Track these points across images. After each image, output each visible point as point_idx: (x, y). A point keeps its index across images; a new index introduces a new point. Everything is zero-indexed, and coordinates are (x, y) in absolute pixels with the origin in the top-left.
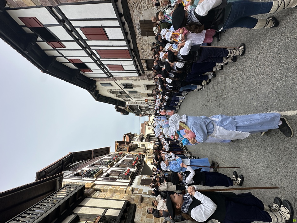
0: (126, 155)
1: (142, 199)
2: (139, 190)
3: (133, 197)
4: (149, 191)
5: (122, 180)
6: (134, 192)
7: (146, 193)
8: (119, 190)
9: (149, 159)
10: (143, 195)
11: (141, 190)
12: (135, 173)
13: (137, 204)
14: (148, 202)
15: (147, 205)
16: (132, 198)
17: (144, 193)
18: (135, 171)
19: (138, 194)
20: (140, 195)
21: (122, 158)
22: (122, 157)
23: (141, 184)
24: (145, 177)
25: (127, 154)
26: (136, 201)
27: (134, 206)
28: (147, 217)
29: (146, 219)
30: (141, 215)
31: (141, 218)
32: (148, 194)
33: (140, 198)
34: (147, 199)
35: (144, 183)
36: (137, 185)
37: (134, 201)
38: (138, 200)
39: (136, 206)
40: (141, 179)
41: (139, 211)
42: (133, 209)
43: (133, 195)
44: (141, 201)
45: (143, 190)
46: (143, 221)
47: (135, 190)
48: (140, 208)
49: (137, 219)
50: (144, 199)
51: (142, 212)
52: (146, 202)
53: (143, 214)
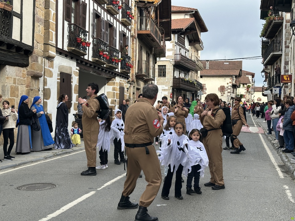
0: (128, 29)
1: (36, 77)
2: (51, 69)
3: (40, 59)
4: (49, 89)
5: (66, 33)
6: (47, 61)
7: (46, 84)
8: (49, 31)
9: (118, 89)
11: (51, 76)
12: (84, 59)
13: (28, 68)
14: (32, 88)
16: (37, 58)
17: (45, 81)
18: (86, 57)
20: (43, 73)
21: (118, 20)
22: (120, 20)
23: (62, 74)
24: (75, 81)
25: (130, 31)
26: (33, 66)
27: (25, 63)
28: (12, 87)
29: (9, 85)
30: (14, 77)
31: (10, 76)
32: (45, 87)
33: (38, 74)
34: (36, 87)
35: (64, 79)
36: (59, 65)
37: (33, 63)
38: (34, 70)
39: (26, 67)
40: (72, 72)
41: (18, 72)
42: (21, 61)
43: (43, 59)
44: (34, 75)
45: (51, 78)
46: (7, 81)
47: (50, 62)
48: (23, 73)
49: (9, 70)
50: (37, 81)
51: (17, 78)
52: (33, 84)
53: (15, 79)
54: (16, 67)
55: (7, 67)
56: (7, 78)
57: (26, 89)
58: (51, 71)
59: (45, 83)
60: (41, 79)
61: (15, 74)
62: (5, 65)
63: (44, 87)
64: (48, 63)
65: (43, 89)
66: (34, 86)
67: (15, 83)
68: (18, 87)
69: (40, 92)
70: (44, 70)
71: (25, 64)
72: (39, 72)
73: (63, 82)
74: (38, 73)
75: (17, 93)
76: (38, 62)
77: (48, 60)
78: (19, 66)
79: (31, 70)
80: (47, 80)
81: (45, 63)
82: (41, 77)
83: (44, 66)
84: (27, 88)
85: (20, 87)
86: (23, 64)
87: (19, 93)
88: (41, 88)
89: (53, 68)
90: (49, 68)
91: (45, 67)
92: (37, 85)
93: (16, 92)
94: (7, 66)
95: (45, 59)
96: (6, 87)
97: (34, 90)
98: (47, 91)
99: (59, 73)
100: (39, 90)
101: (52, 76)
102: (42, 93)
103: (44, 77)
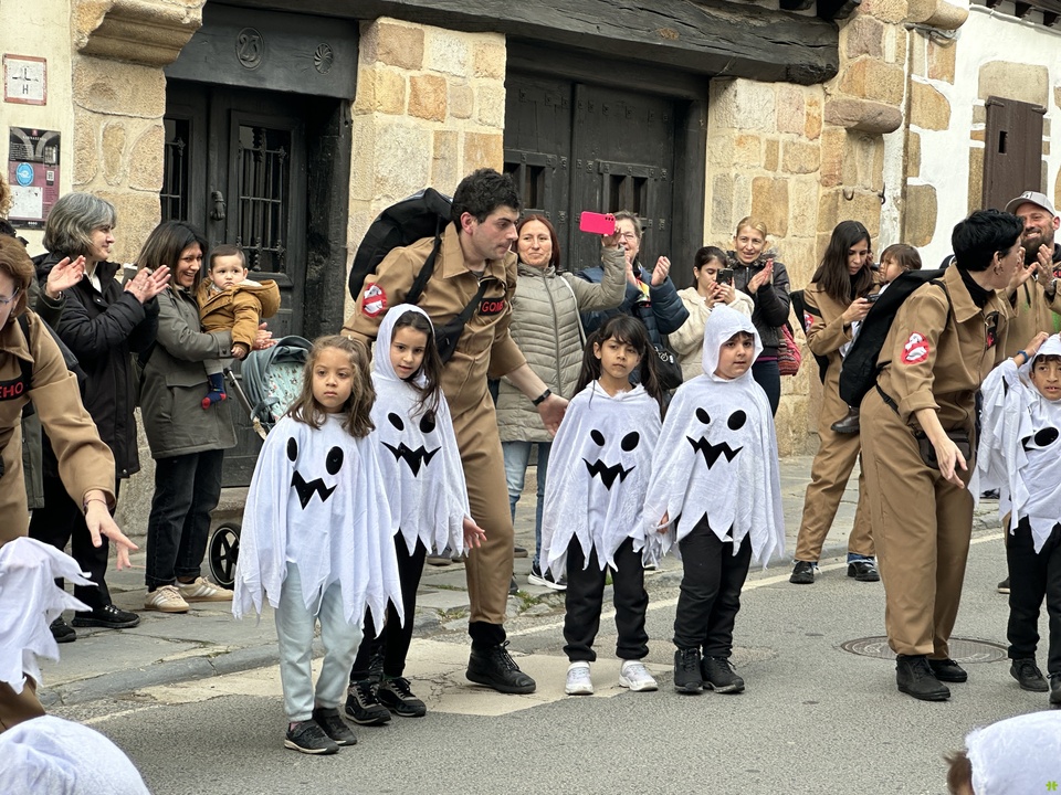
1: (869, 133)
2: (942, 86)
3: (891, 38)
4: (930, 191)
6: (922, 44)
7: (917, 165)
10: (899, 134)
11: (941, 122)
13: (834, 86)
14: (849, 189)
15: (831, 176)
16: (878, 32)
17: (912, 147)
19: (910, 82)
20: (902, 108)
23: (995, 108)
26: (858, 77)
27: (822, 63)
28: (759, 183)
29: (747, 177)
30: (770, 136)
31: (753, 132)
32: (911, 181)
33: (880, 114)
34: (869, 183)
35: (1003, 135)
36: (983, 62)
37: (858, 60)
38: (864, 96)
39: (822, 82)
40: (1047, 95)
41: (789, 110)
42: (801, 57)
43: (904, 38)
44: (860, 122)
45: (941, 133)
46: (739, 155)
47: (937, 48)
48: (808, 114)
49: (750, 100)
50: (872, 150)
51: (783, 138)
52: (853, 165)
53: (772, 144)
54: (778, 85)
55: (741, 85)
56: (740, 142)
57: (823, 191)
58: (940, 98)
59: (910, 160)
60: (894, 141)
61: (774, 117)
62: (733, 78)
63: (905, 181)
64: (930, 54)
65: (899, 192)
66: (860, 176)
67: (771, 165)
68: (785, 181)
69: (884, 207)
70: (910, 92)
71: (820, 69)
72: (883, 102)
73: (1002, 149)
74: (879, 110)
75: (779, 214)
76: (880, 51)
77: (927, 41)
78: (793, 81)
79: (845, 97)
80: (919, 142)
81: (916, 57)
82: (891, 130)
83: (911, 70)
84: (827, 190)
85: (792, 181)
86: (812, 67)
87: (791, 216)
88: (893, 190)
89: (951, 80)
90: (934, 82)
91: (914, 77)
92: (871, 170)
93: (775, 207)
94: (740, 82)
95: (916, 35)
96: (736, 187)
97: (860, 195)
98: (917, 199)
99: (982, 103)
100: (882, 196)
101: (948, 119)
102: (897, 214)
103: (907, 127)
